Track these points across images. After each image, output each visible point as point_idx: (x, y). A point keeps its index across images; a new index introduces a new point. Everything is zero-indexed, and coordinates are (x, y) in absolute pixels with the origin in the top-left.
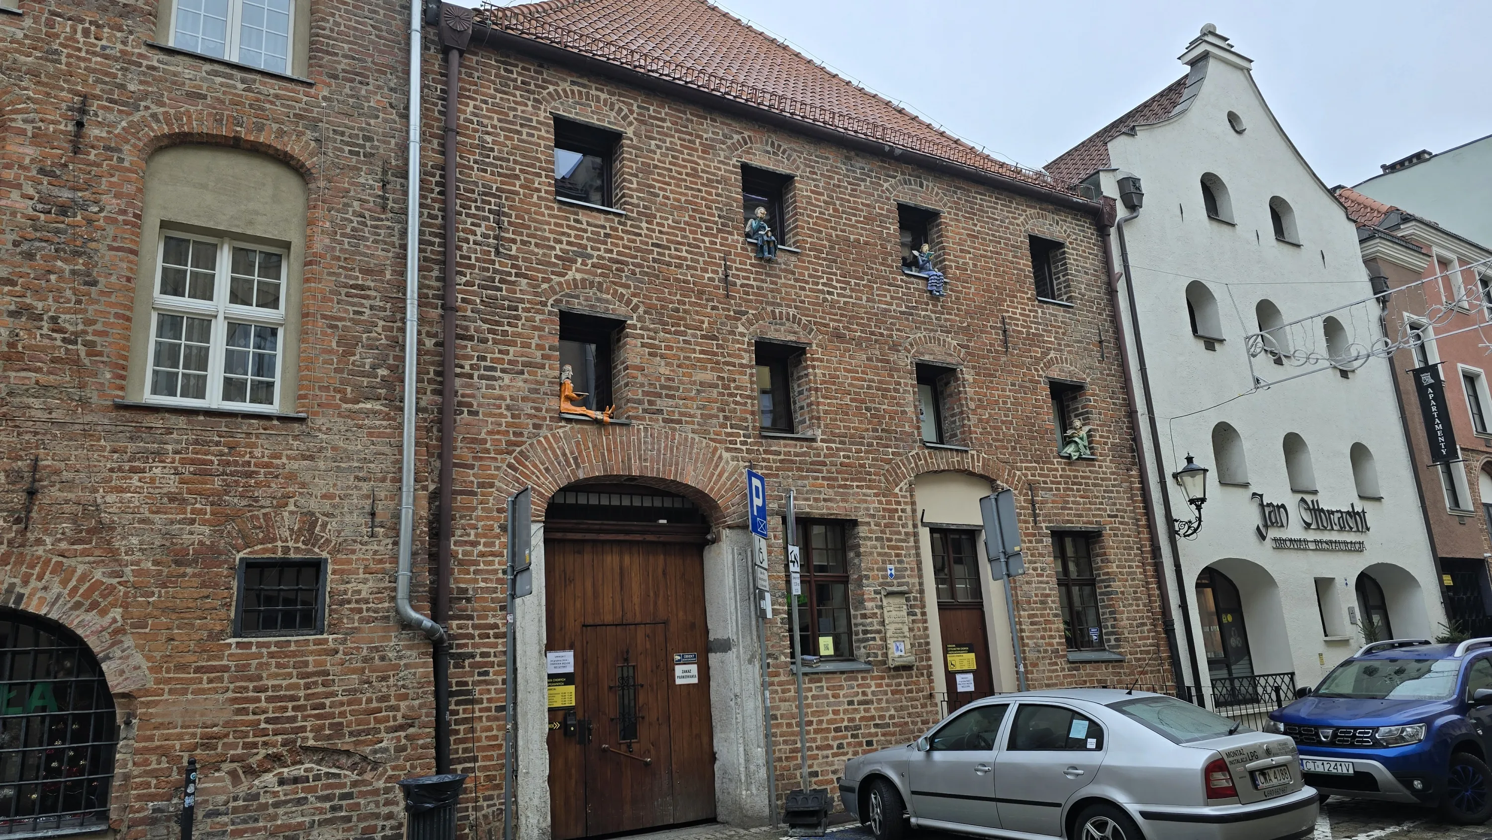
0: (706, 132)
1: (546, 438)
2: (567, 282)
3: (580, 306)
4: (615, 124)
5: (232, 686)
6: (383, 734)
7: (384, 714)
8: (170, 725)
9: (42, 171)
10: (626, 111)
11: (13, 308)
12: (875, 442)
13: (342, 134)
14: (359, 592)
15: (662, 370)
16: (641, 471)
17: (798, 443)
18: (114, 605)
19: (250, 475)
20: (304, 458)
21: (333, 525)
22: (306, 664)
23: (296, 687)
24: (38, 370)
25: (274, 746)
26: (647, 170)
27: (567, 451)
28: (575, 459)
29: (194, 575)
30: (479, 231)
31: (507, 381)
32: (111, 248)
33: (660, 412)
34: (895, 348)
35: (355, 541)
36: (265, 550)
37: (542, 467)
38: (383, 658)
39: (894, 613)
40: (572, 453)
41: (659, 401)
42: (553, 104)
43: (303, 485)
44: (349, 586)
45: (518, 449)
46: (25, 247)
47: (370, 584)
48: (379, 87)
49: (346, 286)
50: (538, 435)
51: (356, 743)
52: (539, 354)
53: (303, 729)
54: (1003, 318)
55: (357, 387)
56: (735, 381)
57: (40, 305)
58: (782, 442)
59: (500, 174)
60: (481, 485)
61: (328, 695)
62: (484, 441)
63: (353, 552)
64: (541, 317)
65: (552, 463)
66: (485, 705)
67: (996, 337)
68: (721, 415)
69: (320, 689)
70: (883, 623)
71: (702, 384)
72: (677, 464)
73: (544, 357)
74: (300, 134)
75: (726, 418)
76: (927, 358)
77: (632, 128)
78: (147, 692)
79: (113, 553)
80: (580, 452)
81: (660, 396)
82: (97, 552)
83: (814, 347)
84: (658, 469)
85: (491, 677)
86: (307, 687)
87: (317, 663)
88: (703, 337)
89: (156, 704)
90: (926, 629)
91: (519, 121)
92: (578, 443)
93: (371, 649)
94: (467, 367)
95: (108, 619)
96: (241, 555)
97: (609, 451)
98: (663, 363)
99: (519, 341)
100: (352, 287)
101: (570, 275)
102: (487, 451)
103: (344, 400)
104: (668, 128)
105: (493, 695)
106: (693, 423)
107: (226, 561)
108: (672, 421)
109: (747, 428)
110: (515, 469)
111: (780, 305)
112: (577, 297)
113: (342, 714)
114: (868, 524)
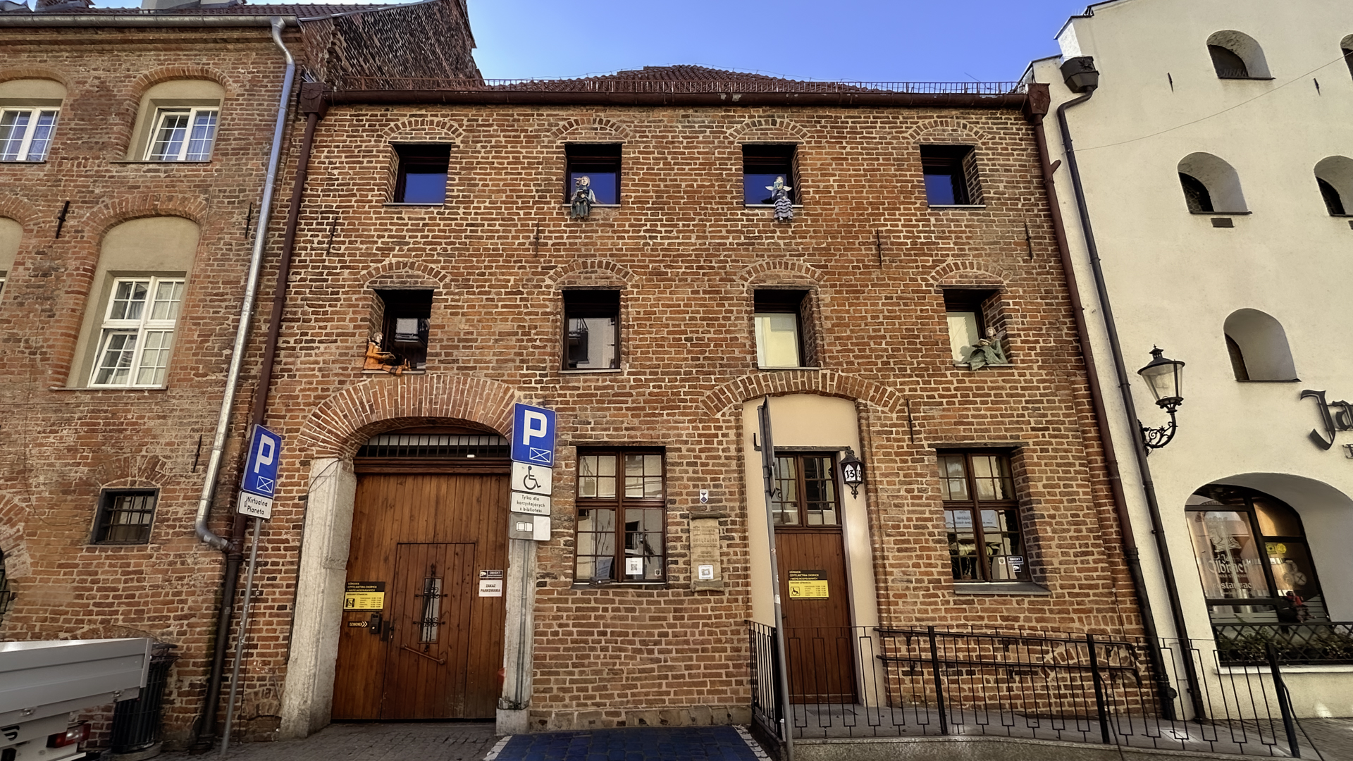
0: (531, 125)
1: (348, 391)
2: (384, 267)
3: (392, 284)
4: (445, 138)
5: (78, 578)
6: (171, 621)
7: (176, 605)
8: (33, 603)
9: (38, 253)
10: (456, 125)
11: (6, 337)
12: (694, 370)
13: (225, 191)
14: (177, 513)
15: (462, 326)
16: (430, 413)
17: (600, 378)
18: (20, 521)
19: (121, 431)
20: (159, 417)
21: (169, 465)
22: (128, 565)
23: (119, 581)
24: (12, 373)
25: (95, 624)
26: (470, 168)
27: (365, 400)
28: (371, 406)
29: (72, 501)
30: (316, 240)
31: (322, 349)
32: (67, 292)
33: (456, 361)
34: (728, 279)
35: (182, 476)
36: (121, 483)
37: (341, 414)
38: (183, 563)
39: (702, 537)
40: (368, 402)
41: (455, 352)
42: (393, 135)
43: (155, 437)
44: (170, 509)
45: (323, 401)
46: (19, 300)
47: (186, 508)
48: (256, 154)
49: (211, 294)
50: (342, 389)
51: (152, 626)
52: (351, 325)
53: (116, 612)
54: (878, 232)
55: (207, 364)
56: (536, 327)
57: (21, 333)
58: (582, 378)
59: (340, 196)
60: (288, 431)
61: (138, 588)
62: (298, 397)
63: (179, 483)
64: (357, 296)
65: (350, 411)
66: (270, 604)
67: (868, 253)
68: (518, 359)
69: (135, 584)
70: (689, 547)
71: (500, 334)
72: (467, 404)
73: (355, 327)
74: (196, 197)
75: (522, 361)
76: (769, 283)
77: (460, 138)
78: (26, 579)
79: (27, 485)
80: (376, 401)
81: (457, 347)
82: (19, 486)
83: (629, 289)
84: (447, 410)
85: (278, 582)
86: (126, 582)
87: (136, 565)
88: (507, 293)
89: (30, 587)
90: (746, 553)
91: (362, 154)
92: (375, 393)
93: (176, 556)
94: (292, 342)
95: (15, 529)
96: (104, 487)
97: (402, 397)
98: (464, 320)
99: (336, 317)
100: (216, 295)
101: (386, 262)
102: (298, 404)
103: (196, 375)
104: (494, 130)
105: (277, 596)
106: (487, 368)
107: (93, 491)
108: (466, 368)
109: (544, 369)
110: (318, 417)
111: (594, 256)
112: (391, 277)
113: (146, 603)
114: (679, 450)
